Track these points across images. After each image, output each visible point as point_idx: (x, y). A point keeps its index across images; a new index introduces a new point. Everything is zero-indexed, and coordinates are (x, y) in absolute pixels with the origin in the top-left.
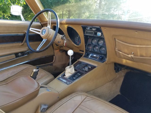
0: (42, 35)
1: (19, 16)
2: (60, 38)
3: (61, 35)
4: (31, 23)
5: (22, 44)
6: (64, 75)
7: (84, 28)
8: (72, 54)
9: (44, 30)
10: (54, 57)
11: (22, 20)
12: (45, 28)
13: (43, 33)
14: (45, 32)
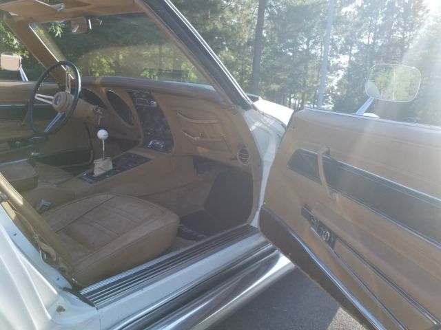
0: (55, 106)
1: (18, 72)
2: (92, 109)
3: (93, 106)
4: (38, 86)
5: (23, 124)
6: (93, 173)
7: (131, 93)
8: (106, 137)
9: (59, 98)
10: (92, 151)
11: (23, 80)
12: (61, 93)
13: (58, 102)
14: (60, 100)
